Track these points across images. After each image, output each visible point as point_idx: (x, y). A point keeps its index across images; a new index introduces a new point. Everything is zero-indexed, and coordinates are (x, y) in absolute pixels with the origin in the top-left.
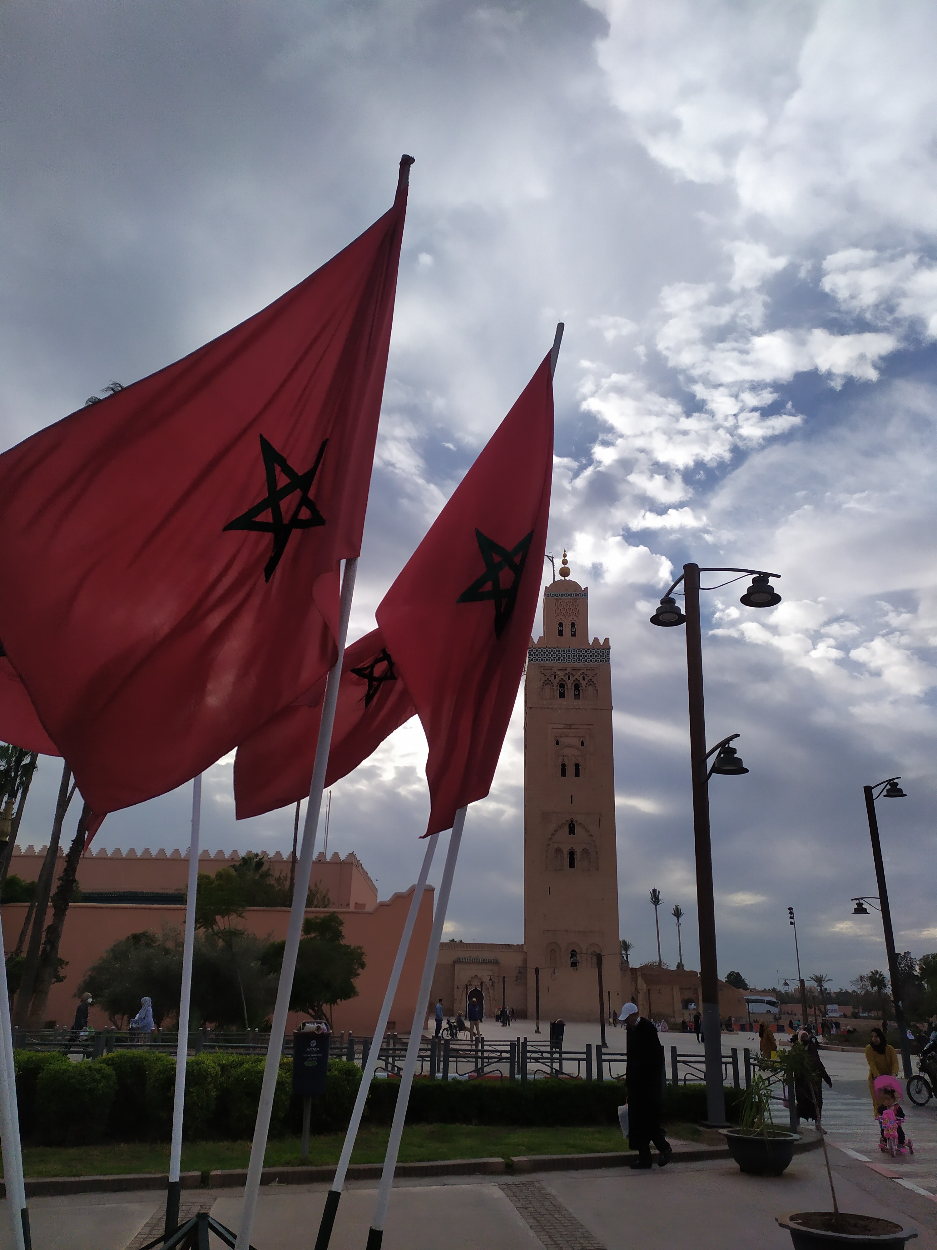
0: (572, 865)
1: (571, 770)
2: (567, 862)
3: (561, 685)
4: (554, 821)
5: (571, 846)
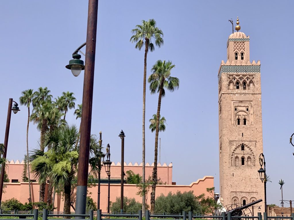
0: (243, 164)
1: (242, 122)
3: (238, 83)
4: (235, 144)
5: (243, 155)
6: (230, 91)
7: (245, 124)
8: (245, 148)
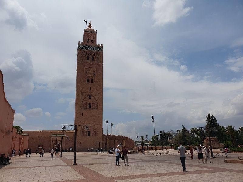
0: (90, 107)
1: (90, 80)
2: (88, 106)
3: (88, 56)
4: (85, 95)
5: (89, 102)
6: (83, 61)
7: (92, 82)
8: (92, 97)
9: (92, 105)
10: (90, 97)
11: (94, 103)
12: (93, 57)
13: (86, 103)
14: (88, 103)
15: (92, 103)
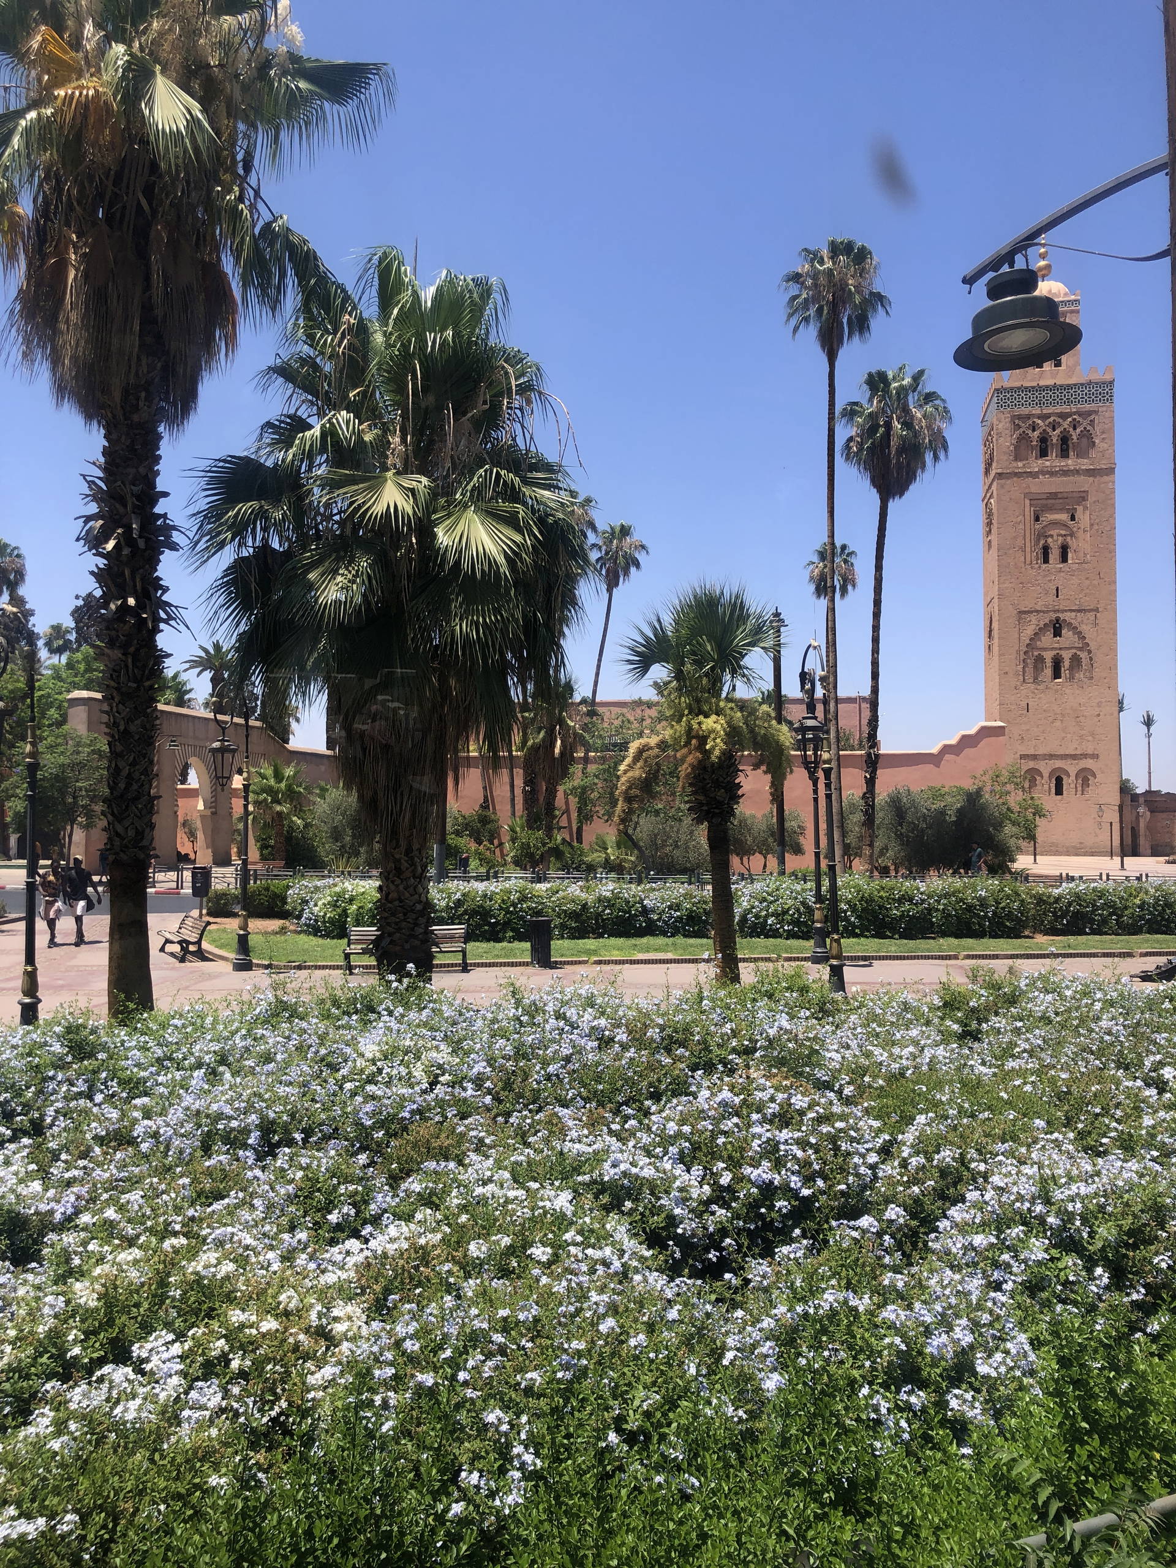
0: (1057, 675)
1: (1055, 554)
2: (1048, 672)
3: (1044, 440)
4: (1034, 621)
5: (1055, 652)
6: (1020, 464)
7: (1064, 559)
8: (1065, 630)
9: (1067, 663)
10: (1057, 633)
11: (1076, 660)
12: (1065, 439)
13: (1040, 660)
14: (1048, 656)
15: (1066, 656)
